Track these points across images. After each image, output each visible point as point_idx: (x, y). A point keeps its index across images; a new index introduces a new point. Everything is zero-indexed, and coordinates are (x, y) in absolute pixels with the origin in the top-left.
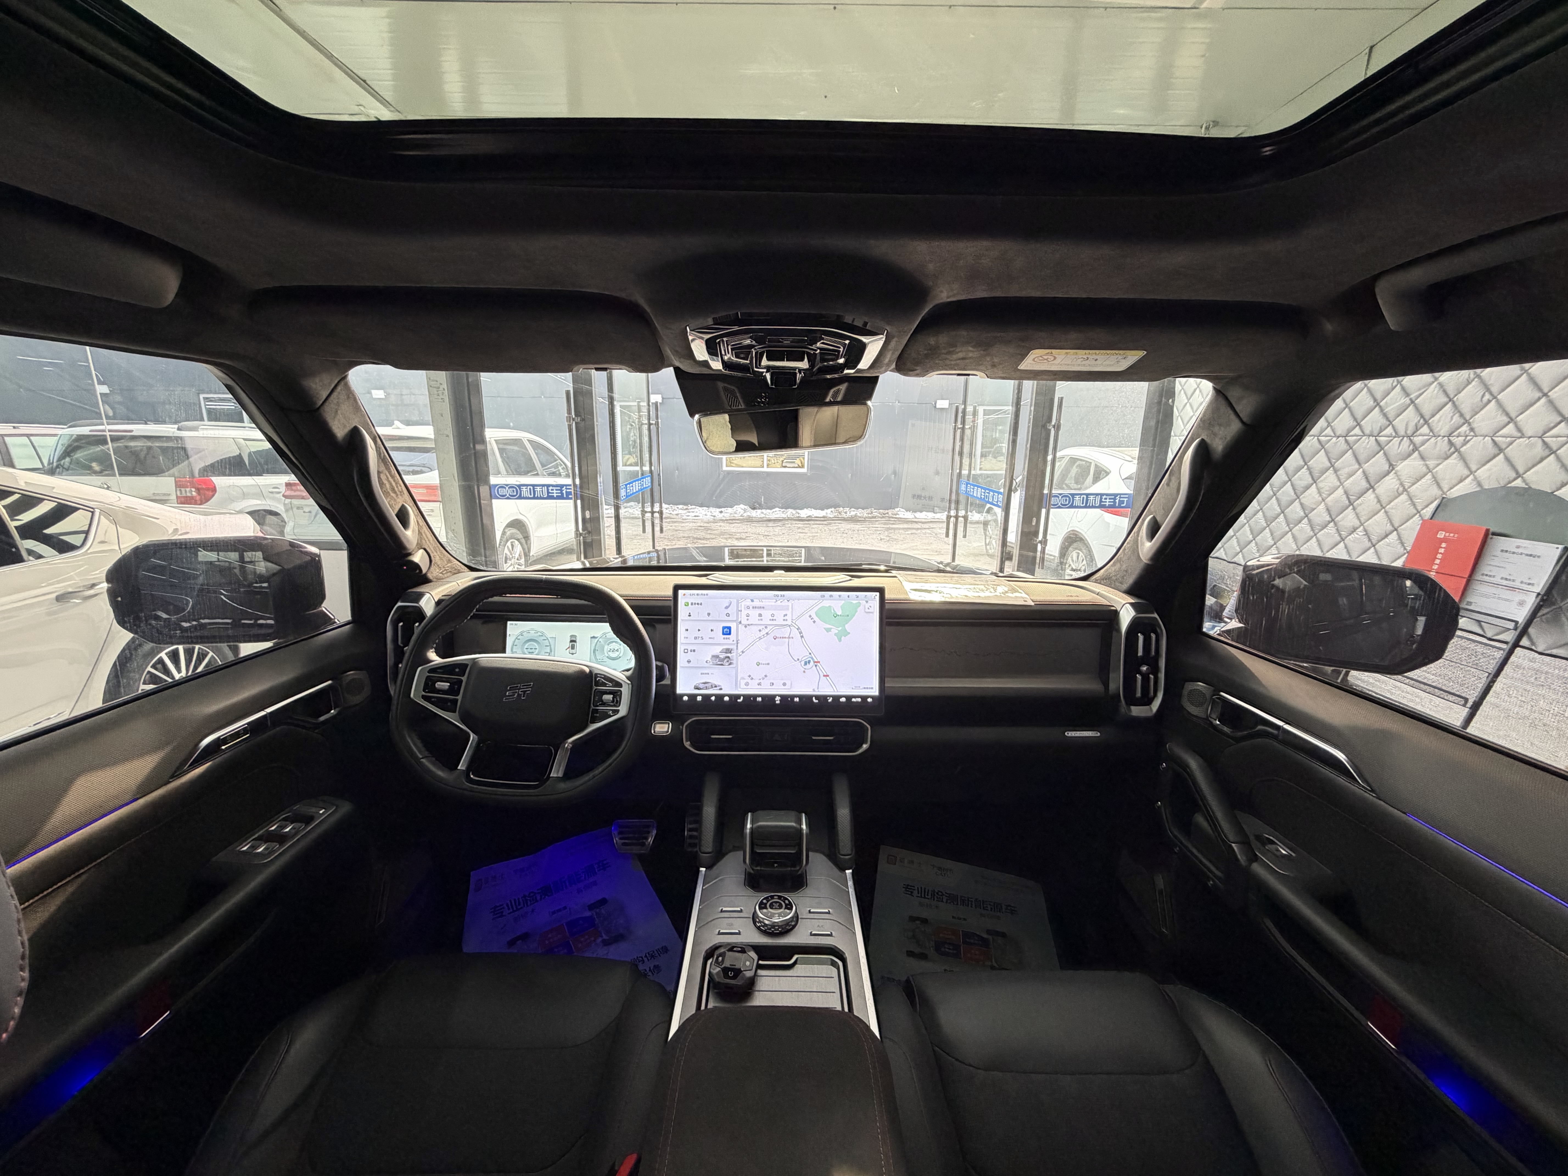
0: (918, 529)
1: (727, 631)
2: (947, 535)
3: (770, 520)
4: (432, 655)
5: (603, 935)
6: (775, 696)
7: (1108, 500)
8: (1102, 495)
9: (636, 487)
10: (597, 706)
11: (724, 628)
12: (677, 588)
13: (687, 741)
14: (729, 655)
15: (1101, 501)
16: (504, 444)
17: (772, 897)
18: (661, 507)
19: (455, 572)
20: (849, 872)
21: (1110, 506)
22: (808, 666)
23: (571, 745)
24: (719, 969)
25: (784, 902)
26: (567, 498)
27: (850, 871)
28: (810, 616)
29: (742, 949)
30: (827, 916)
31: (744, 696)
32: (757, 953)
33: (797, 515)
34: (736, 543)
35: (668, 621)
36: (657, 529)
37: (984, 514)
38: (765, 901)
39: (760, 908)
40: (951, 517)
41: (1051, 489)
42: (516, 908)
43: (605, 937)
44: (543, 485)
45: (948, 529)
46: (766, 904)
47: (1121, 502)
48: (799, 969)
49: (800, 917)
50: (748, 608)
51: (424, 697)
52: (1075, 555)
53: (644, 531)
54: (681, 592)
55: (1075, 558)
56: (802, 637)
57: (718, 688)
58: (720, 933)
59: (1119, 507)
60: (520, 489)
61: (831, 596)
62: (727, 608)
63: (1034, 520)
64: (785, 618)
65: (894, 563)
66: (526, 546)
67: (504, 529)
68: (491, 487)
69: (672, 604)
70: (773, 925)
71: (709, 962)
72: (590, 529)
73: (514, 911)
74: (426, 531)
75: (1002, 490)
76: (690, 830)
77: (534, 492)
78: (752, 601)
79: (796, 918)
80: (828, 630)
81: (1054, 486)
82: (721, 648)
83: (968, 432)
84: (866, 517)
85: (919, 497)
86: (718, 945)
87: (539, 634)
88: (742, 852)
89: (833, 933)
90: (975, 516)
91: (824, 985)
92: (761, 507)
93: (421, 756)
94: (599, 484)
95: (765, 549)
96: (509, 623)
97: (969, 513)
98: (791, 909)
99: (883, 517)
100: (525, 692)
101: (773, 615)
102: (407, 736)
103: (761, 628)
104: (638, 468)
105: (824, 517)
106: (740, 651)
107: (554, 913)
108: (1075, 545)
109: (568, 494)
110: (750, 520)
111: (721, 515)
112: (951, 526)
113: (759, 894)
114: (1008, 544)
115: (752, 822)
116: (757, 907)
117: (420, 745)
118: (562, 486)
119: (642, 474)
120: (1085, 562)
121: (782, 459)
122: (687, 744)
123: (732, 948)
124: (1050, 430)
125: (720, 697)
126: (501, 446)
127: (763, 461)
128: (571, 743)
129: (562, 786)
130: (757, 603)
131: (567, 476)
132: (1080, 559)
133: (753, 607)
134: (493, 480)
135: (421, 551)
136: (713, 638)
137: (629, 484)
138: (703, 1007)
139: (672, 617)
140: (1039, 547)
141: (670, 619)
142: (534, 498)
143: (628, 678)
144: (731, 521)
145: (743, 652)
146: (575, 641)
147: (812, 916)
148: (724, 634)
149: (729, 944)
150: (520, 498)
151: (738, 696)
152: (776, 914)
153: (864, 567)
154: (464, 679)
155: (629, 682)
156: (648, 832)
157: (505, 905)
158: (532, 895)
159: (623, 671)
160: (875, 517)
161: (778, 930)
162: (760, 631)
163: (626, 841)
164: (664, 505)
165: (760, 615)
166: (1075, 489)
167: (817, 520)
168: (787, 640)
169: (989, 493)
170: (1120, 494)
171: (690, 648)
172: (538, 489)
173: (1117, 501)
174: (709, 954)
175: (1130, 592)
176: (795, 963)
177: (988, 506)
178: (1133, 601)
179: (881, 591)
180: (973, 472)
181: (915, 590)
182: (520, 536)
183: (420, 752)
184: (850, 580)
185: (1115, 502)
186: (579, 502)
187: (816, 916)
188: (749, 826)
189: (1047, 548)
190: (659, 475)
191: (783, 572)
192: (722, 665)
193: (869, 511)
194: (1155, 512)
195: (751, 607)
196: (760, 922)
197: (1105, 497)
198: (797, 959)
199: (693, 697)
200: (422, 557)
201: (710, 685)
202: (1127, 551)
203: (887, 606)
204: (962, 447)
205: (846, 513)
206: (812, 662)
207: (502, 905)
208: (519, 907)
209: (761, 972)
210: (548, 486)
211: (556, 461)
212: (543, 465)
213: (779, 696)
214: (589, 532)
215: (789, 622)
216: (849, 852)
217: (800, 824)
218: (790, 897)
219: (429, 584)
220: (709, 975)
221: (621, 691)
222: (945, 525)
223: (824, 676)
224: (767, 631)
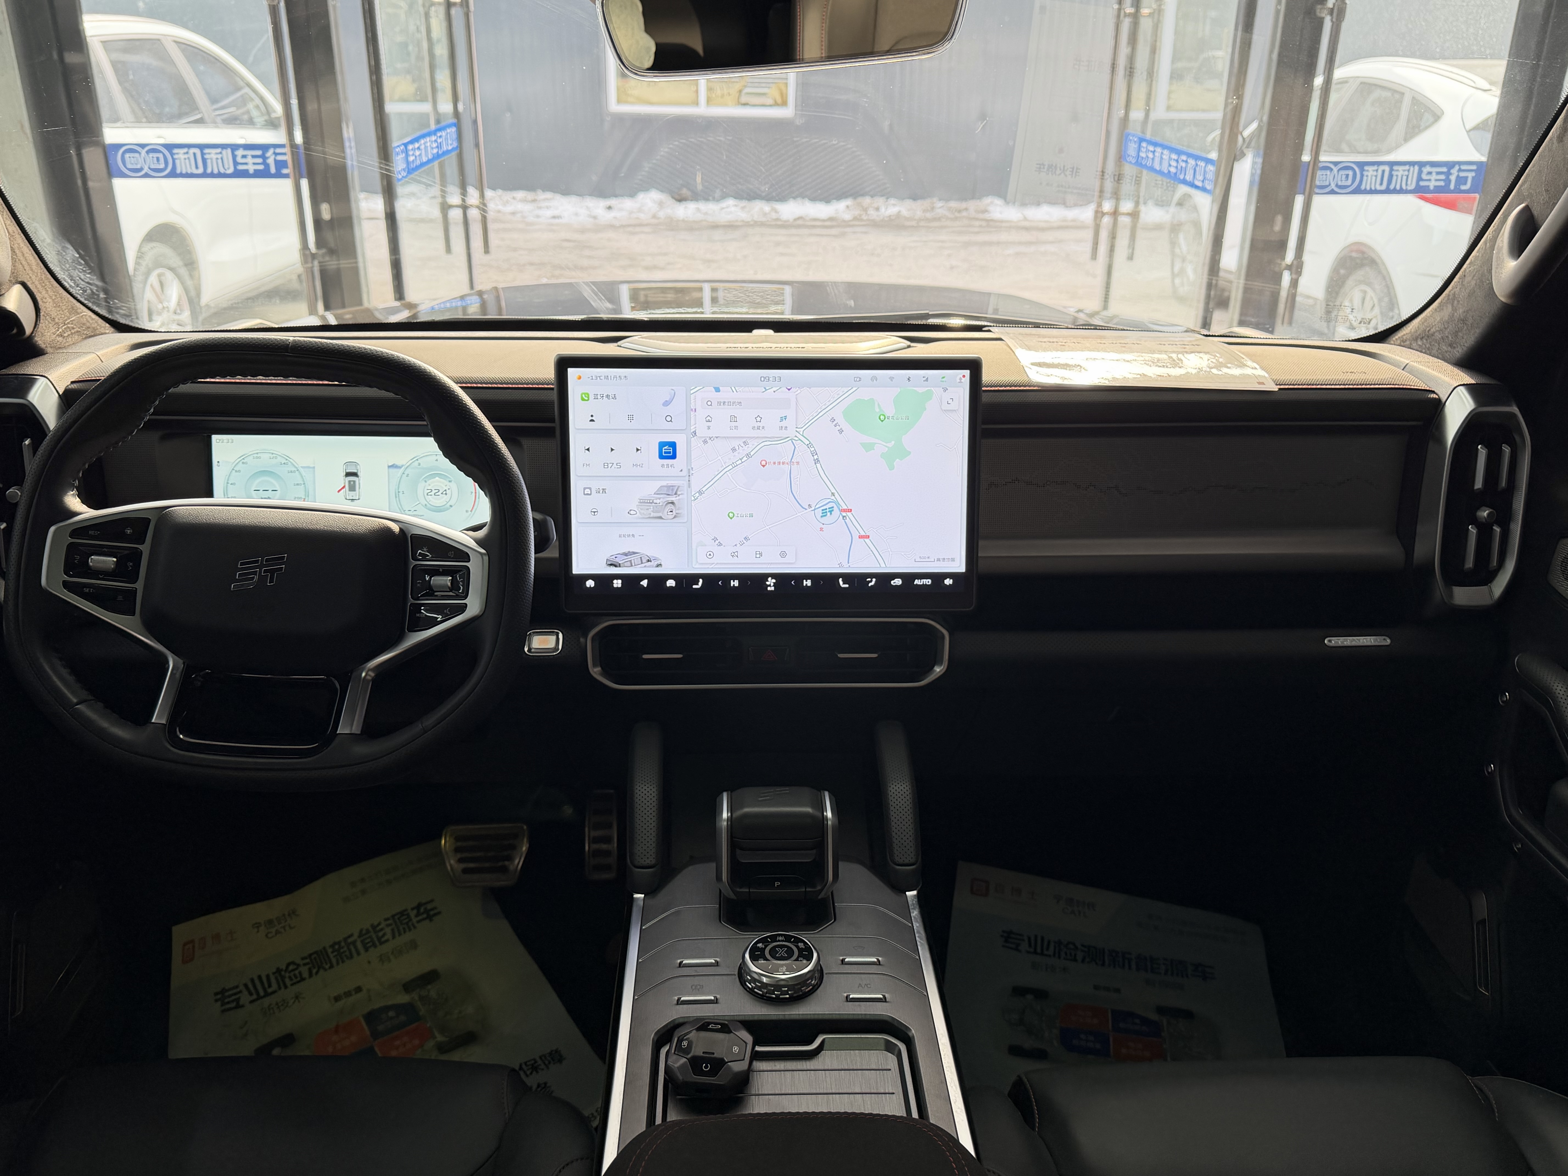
0: (1030, 243)
1: (668, 451)
2: (1094, 255)
3: (715, 227)
4: (73, 501)
5: (437, 1034)
6: (765, 576)
7: (1434, 177)
8: (1421, 164)
9: (427, 148)
10: (418, 599)
11: (662, 445)
12: (564, 364)
13: (594, 665)
14: (673, 498)
15: (1420, 179)
16: (125, 51)
17: (774, 938)
18: (482, 195)
19: (89, 333)
20: (911, 894)
21: (1438, 189)
22: (829, 518)
23: (372, 674)
24: (683, 1060)
25: (797, 947)
26: (279, 175)
27: (915, 893)
28: (833, 420)
29: (725, 1027)
30: (873, 969)
31: (705, 577)
32: (751, 1032)
33: (774, 216)
34: (644, 275)
35: (548, 433)
36: (477, 243)
37: (1173, 209)
38: (760, 945)
39: (753, 958)
40: (1103, 214)
41: (1316, 152)
42: (265, 990)
43: (440, 1038)
44: (223, 146)
45: (1096, 244)
46: (762, 950)
47: (1461, 180)
48: (827, 1059)
49: (825, 972)
50: (709, 403)
51: (66, 585)
52: (1357, 295)
53: (448, 249)
54: (572, 372)
55: (1357, 302)
56: (817, 461)
57: (654, 563)
58: (679, 1002)
59: (1457, 190)
60: (172, 154)
61: (874, 378)
62: (666, 404)
63: (1279, 219)
64: (784, 424)
65: (996, 311)
66: (189, 283)
67: (140, 247)
68: (108, 151)
69: (554, 396)
70: (777, 985)
71: (664, 1051)
72: (332, 245)
73: (259, 998)
74: (22, 245)
75: (1213, 155)
76: (595, 840)
77: (204, 161)
78: (717, 390)
79: (819, 973)
80: (868, 447)
81: (1324, 147)
82: (656, 485)
83: (1146, 25)
84: (920, 220)
85: (1052, 168)
86: (681, 1021)
87: (280, 459)
88: (714, 865)
89: (887, 995)
90: (1152, 214)
91: (873, 1081)
92: (696, 197)
93: (75, 700)
94: (347, 144)
95: (707, 288)
96: (215, 438)
97: (1142, 208)
98: (809, 958)
99: (956, 219)
100: (272, 572)
101: (758, 418)
102: (42, 660)
103: (735, 443)
104: (426, 107)
105: (831, 219)
106: (695, 488)
107: (337, 999)
108: (1360, 274)
109: (280, 165)
110: (673, 226)
111: (611, 215)
112: (1104, 235)
113: (748, 935)
114: (1221, 274)
115: (731, 809)
116: (747, 956)
117: (71, 679)
118: (264, 148)
119: (438, 121)
120: (1377, 310)
121: (737, 87)
122: (595, 672)
123: (704, 1025)
124: (1321, 21)
125: (658, 580)
126: (116, 56)
127: (697, 91)
128: (373, 670)
129: (362, 750)
130: (726, 394)
131: (272, 124)
132: (1368, 304)
133: (719, 403)
134: (111, 135)
135: (18, 288)
136: (641, 466)
137: (412, 142)
138: (659, 1120)
139: (557, 424)
140: (1286, 278)
141: (554, 429)
142: (205, 175)
143: (479, 542)
144: (632, 227)
145: (700, 493)
146: (355, 474)
147: (847, 969)
148: (661, 457)
149: (698, 1019)
150: (173, 174)
151: (694, 578)
152: (782, 965)
153: (932, 321)
154: (145, 548)
155: (483, 551)
156: (513, 847)
157: (242, 987)
158: (291, 967)
159: (468, 529)
160: (939, 219)
161: (786, 993)
162: (734, 450)
163: (472, 865)
164: (489, 193)
165: (733, 419)
166: (1366, 152)
167: (814, 227)
168: (786, 468)
169: (1186, 162)
170: (1460, 163)
171: (595, 485)
172: (212, 154)
173: (1453, 178)
174: (664, 1037)
175: (1466, 363)
176: (821, 1048)
177: (1183, 189)
178: (1473, 382)
179: (974, 366)
180: (1153, 116)
181: (1039, 365)
182: (175, 261)
183: (73, 693)
184: (909, 347)
185: (1448, 181)
186: (304, 183)
187: (854, 969)
188: (725, 815)
189: (1303, 281)
190: (475, 122)
191: (770, 332)
192: (661, 518)
193: (926, 203)
194: (1530, 195)
195: (715, 403)
196: (754, 980)
197: (1427, 169)
198: (823, 1042)
199: (603, 580)
200: (20, 301)
201: (637, 557)
202: (1468, 279)
203: (985, 398)
204: (1131, 59)
205: (877, 209)
206: (836, 512)
207: (237, 987)
208: (270, 990)
209: (759, 1065)
210: (234, 147)
211: (239, 89)
212: (214, 101)
213: (773, 576)
214: (332, 252)
215: (791, 432)
216: (912, 861)
217: (822, 809)
218: (806, 937)
219: (41, 358)
220: (666, 1072)
221: (468, 569)
222: (1089, 235)
223: (861, 537)
224: (747, 450)
